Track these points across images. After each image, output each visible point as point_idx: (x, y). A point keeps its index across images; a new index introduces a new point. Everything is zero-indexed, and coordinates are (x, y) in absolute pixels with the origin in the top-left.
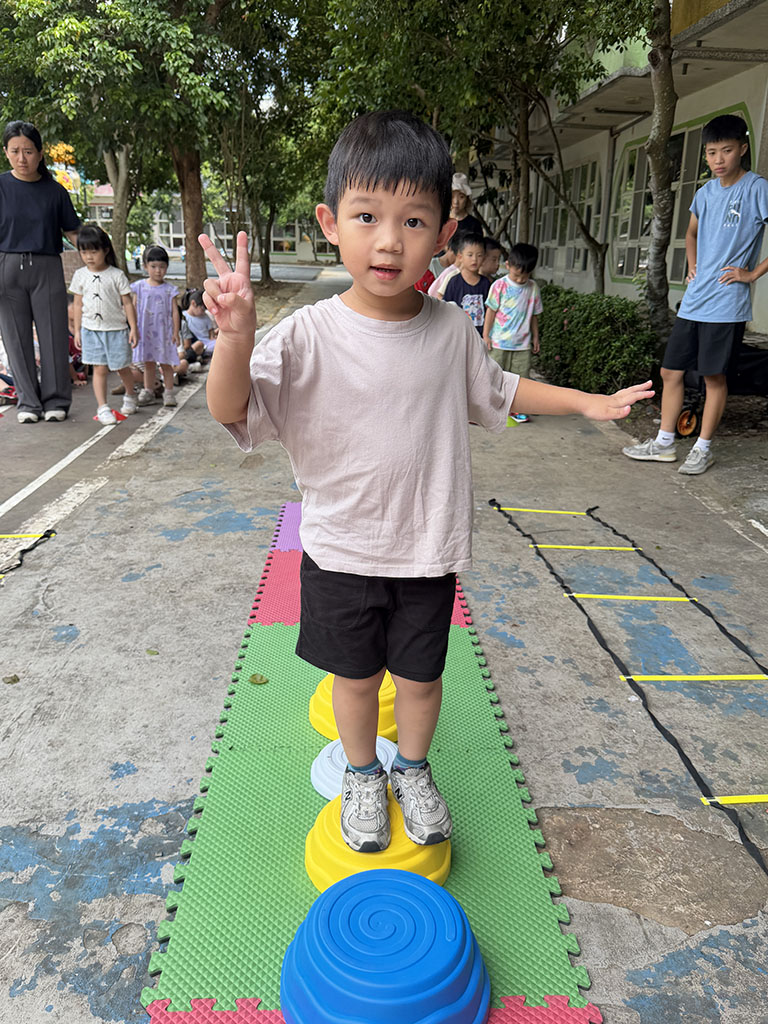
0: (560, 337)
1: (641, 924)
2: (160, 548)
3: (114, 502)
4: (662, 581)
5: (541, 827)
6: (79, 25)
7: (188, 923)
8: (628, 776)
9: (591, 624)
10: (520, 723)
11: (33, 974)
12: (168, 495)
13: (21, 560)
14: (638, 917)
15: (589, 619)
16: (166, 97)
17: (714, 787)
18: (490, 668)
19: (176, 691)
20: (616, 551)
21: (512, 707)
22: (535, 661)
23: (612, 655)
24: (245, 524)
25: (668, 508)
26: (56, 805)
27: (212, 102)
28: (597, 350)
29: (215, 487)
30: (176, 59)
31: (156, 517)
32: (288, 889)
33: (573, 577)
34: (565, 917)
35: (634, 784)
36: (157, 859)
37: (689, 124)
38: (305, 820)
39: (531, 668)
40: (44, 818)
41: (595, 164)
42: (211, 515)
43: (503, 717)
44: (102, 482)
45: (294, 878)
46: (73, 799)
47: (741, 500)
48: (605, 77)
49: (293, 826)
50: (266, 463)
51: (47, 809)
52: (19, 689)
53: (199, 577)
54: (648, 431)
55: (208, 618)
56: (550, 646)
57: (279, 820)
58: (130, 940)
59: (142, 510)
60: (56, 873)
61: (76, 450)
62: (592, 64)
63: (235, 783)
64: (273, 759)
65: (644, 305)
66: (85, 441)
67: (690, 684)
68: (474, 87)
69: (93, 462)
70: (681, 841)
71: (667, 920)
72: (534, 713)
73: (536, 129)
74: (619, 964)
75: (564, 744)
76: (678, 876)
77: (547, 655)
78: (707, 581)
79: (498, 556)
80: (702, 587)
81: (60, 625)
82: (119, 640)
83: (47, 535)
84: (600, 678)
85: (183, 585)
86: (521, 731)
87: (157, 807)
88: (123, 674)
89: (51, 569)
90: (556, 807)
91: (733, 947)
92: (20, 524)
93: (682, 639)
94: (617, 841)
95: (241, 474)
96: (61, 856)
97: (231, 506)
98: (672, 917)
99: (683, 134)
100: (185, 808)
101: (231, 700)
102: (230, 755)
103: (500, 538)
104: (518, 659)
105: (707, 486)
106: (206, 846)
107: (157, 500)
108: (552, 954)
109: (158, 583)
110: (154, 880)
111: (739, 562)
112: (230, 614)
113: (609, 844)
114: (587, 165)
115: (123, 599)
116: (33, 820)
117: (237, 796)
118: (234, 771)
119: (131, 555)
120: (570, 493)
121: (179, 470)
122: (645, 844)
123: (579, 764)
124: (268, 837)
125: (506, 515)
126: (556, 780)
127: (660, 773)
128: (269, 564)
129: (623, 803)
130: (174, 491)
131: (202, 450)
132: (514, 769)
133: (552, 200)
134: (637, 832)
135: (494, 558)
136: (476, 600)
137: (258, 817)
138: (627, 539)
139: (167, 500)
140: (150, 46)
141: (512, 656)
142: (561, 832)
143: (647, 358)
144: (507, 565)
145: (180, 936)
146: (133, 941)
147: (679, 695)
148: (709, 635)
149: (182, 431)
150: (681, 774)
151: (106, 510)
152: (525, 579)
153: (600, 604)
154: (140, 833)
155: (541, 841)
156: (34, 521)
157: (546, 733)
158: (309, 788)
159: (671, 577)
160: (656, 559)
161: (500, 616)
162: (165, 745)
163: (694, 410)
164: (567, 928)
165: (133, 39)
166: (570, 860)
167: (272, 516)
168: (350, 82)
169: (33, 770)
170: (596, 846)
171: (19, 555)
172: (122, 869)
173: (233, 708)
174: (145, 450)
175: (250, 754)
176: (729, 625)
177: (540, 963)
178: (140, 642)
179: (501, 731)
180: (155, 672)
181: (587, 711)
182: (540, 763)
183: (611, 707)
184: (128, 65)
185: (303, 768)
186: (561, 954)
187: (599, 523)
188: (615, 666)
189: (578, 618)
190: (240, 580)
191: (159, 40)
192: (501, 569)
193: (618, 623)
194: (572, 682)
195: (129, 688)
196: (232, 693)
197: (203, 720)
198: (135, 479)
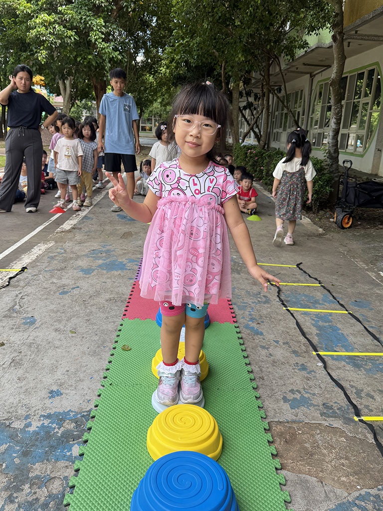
1: (323, 487)
2: (79, 279)
3: (57, 254)
4: (334, 302)
5: (271, 432)
6: (48, 17)
7: (85, 478)
8: (317, 406)
9: (298, 324)
10: (261, 375)
11: (3, 503)
12: (84, 251)
13: (9, 282)
14: (322, 483)
15: (297, 321)
16: (90, 54)
17: (362, 412)
18: (246, 346)
19: (84, 353)
20: (311, 286)
21: (257, 367)
22: (269, 343)
23: (309, 340)
24: (122, 267)
25: (337, 265)
26: (20, 412)
27: (113, 57)
29: (108, 247)
30: (96, 35)
31: (77, 262)
32: (138, 461)
33: (289, 299)
34: (283, 481)
35: (320, 410)
36: (71, 442)
37: (350, 72)
39: (267, 346)
40: (13, 418)
41: (302, 90)
42: (105, 262)
43: (252, 372)
44: (52, 244)
45: (141, 455)
46: (29, 408)
47: (375, 262)
48: (309, 48)
49: (141, 427)
50: (134, 236)
51: (15, 414)
52: (4, 349)
53: (98, 294)
54: (327, 225)
55: (102, 315)
56: (276, 335)
57: (134, 423)
58: (55, 486)
59: (71, 259)
60: (18, 448)
61: (39, 227)
62: (302, 41)
63: (112, 403)
64: (133, 391)
65: (326, 161)
66: (44, 223)
67: (350, 357)
68: (243, 51)
69: (47, 233)
70: (344, 442)
71: (337, 485)
72: (268, 370)
73: (273, 73)
74: (311, 508)
75: (284, 387)
76: (343, 461)
77: (275, 339)
78: (358, 303)
79: (250, 287)
80: (355, 306)
81: (27, 316)
82: (56, 325)
83: (23, 269)
84: (302, 353)
85: (90, 297)
86: (261, 380)
87: (72, 414)
88: (57, 343)
89: (23, 287)
90: (279, 421)
91: (373, 501)
92: (9, 264)
93: (345, 333)
94: (311, 441)
95: (121, 241)
96: (21, 439)
97: (115, 258)
98: (340, 483)
99: (347, 76)
100: (86, 415)
101: (112, 358)
104: (260, 341)
105: (357, 254)
106: (96, 436)
107: (79, 254)
108: (276, 502)
109: (77, 296)
110: (68, 454)
111: (374, 294)
112: (113, 313)
113: (306, 442)
114: (298, 92)
115: (59, 304)
116: (7, 419)
117: (113, 410)
118: (112, 396)
119: (64, 281)
120: (288, 255)
121: (90, 238)
122: (325, 443)
123: (291, 398)
124: (128, 432)
126: (279, 407)
127: (333, 404)
128: (133, 288)
129: (314, 420)
130: (87, 249)
131: (102, 229)
132: (257, 400)
133: (280, 108)
134: (321, 436)
135: (248, 288)
136: (239, 310)
138: (317, 280)
139: (83, 253)
140: (83, 29)
141: (257, 339)
142: (281, 435)
143: (327, 188)
144: (254, 292)
145: (81, 485)
146: (56, 487)
147: (343, 363)
148: (359, 332)
149: (93, 219)
150: (344, 405)
151: (53, 258)
152: (264, 299)
153: (303, 314)
154: (62, 428)
155: (271, 439)
156: (16, 263)
157: (274, 382)
158: (150, 407)
159: (338, 300)
160: (331, 291)
161: (251, 319)
162: (77, 381)
163: (351, 215)
164: (284, 487)
165: (75, 25)
166: (286, 450)
167: (136, 263)
168: (181, 48)
169: (9, 392)
170: (300, 443)
171: (8, 280)
172: (52, 447)
173: (112, 363)
174: (74, 228)
175: (121, 387)
176: (369, 327)
177: (270, 507)
178: (67, 326)
179: (251, 379)
180: (74, 343)
181: (296, 370)
182: (271, 397)
183: (308, 368)
184: (72, 37)
185: (148, 396)
186: (281, 502)
187: (302, 271)
188: (310, 347)
189: (291, 321)
190: (119, 296)
191: (88, 25)
192: (252, 294)
193: (312, 324)
194: (288, 354)
195: (60, 350)
196: (112, 355)
197: (97, 368)
198: (68, 243)
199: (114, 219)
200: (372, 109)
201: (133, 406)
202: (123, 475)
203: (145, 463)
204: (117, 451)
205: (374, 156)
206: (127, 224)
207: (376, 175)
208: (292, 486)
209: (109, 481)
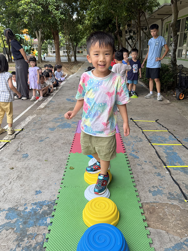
1: (169, 235)
2: (48, 133)
3: (38, 121)
4: (175, 139)
5: (143, 208)
7: (53, 234)
8: (166, 194)
9: (156, 152)
10: (138, 180)
11: (15, 247)
12: (51, 119)
13: (15, 137)
14: (168, 233)
15: (156, 150)
16: (49, 17)
18: (130, 164)
19: (52, 171)
20: (163, 132)
21: (136, 175)
22: (142, 162)
23: (162, 160)
24: (69, 126)
25: (177, 119)
26: (22, 202)
27: (61, 17)
29: (62, 116)
30: (52, 7)
31: (48, 124)
32: (78, 225)
33: (152, 139)
34: (149, 233)
35: (167, 196)
36: (46, 216)
37: (182, 17)
38: (83, 206)
39: (141, 164)
40: (19, 205)
42: (61, 124)
43: (133, 178)
44: (35, 116)
45: (80, 222)
46: (26, 200)
48: (160, 6)
49: (80, 208)
51: (20, 203)
52: (14, 171)
53: (58, 140)
54: (172, 98)
55: (60, 151)
56: (146, 158)
57: (76, 206)
59: (44, 123)
60: (21, 220)
61: (29, 107)
62: (156, 3)
63: (66, 196)
64: (75, 189)
65: (170, 66)
66: (31, 105)
67: (182, 168)
68: (126, 11)
69: (33, 110)
70: (179, 212)
71: (175, 234)
72: (141, 177)
73: (142, 20)
74: (163, 247)
75: (149, 185)
76: (178, 222)
77: (145, 160)
78: (187, 139)
79: (132, 133)
80: (185, 141)
81: (24, 154)
82: (38, 157)
83: (22, 129)
84: (159, 167)
85: (54, 142)
86: (138, 181)
87: (46, 202)
88: (39, 167)
89: (22, 139)
90: (147, 202)
92: (15, 127)
93: (180, 156)
94: (162, 212)
96: (23, 215)
97: (66, 121)
98: (177, 233)
99: (181, 20)
100: (53, 203)
103: (133, 128)
104: (137, 162)
105: (187, 113)
106: (58, 213)
107: (48, 120)
108: (145, 244)
109: (48, 142)
110: (45, 222)
112: (65, 150)
113: (160, 213)
115: (39, 146)
116: (16, 206)
118: (65, 193)
119: (41, 135)
120: (151, 116)
121: (53, 112)
122: (170, 213)
123: (153, 191)
124: (73, 211)
125: (135, 122)
126: (147, 195)
127: (174, 193)
128: (75, 137)
129: (164, 201)
130: (52, 117)
131: (59, 107)
132: (136, 192)
136: (127, 146)
137: (71, 205)
138: (166, 128)
139: (50, 120)
140: (45, 4)
142: (148, 209)
144: (135, 136)
145: (51, 238)
146: (39, 239)
147: (179, 171)
148: (187, 155)
149: (54, 102)
150: (179, 193)
151: (36, 123)
152: (139, 140)
153: (159, 146)
154: (42, 209)
155: (143, 212)
156: (18, 126)
157: (144, 182)
158: (84, 198)
159: (177, 138)
160: (173, 133)
161: (133, 150)
162: (48, 186)
163: (184, 93)
164: (149, 236)
166: (150, 217)
167: (76, 124)
168: (95, 11)
169: (17, 192)
170: (157, 213)
171: (15, 135)
172: (38, 219)
173: (65, 175)
174: (45, 107)
175: (70, 188)
177: (142, 246)
179: (133, 182)
180: (46, 166)
181: (155, 176)
182: (143, 190)
183: (161, 175)
184: (40, 9)
185: (83, 192)
186: (148, 244)
187: (159, 124)
188: (163, 163)
189: (153, 150)
190: (68, 141)
191: (47, 2)
192: (133, 137)
193: (164, 151)
194: (151, 168)
195: (40, 170)
196: (65, 172)
197: (58, 179)
198: (43, 115)
199: (65, 101)
201: (76, 197)
202: (71, 232)
203: (82, 226)
204: (68, 220)
206: (71, 103)
208: (153, 235)
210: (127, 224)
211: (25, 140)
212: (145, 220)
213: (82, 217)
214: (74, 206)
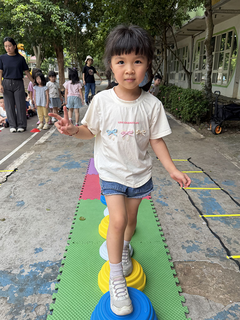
0: (178, 102)
1: (209, 302)
2: (51, 174)
3: (36, 159)
4: (212, 182)
5: (175, 268)
6: (24, 7)
7: (59, 304)
8: (203, 250)
9: (189, 198)
10: (167, 232)
13: (7, 179)
14: (208, 300)
15: (189, 196)
16: (52, 29)
17: (232, 253)
19: (56, 223)
20: (197, 173)
21: (165, 227)
22: (172, 211)
23: (197, 208)
24: (78, 165)
25: (213, 158)
26: (17, 263)
27: (67, 30)
28: (189, 107)
29: (68, 153)
30: (55, 17)
31: (49, 163)
32: (92, 291)
34: (184, 300)
35: (205, 253)
36: (49, 281)
37: (217, 34)
38: (98, 267)
39: (171, 213)
40: (13, 267)
41: (187, 47)
42: (67, 163)
43: (162, 230)
44: (32, 153)
45: (94, 288)
46: (22, 261)
47: (237, 155)
48: (190, 19)
49: (94, 270)
50: (85, 145)
51: (14, 264)
52: (5, 223)
53: (63, 184)
54: (206, 132)
55: (66, 198)
56: (176, 206)
57: (89, 267)
58: (41, 310)
59: (45, 162)
60: (17, 287)
61: (24, 142)
62: (186, 15)
63: (75, 255)
64: (87, 246)
65: (204, 92)
66: (27, 139)
67: (223, 218)
68: (149, 23)
69: (30, 146)
70: (221, 273)
71: (217, 301)
72: (172, 229)
73: (168, 36)
74: (202, 317)
75: (182, 239)
76: (220, 285)
77: (176, 208)
78: (227, 182)
79: (159, 175)
80: (225, 184)
81: (19, 201)
82: (37, 206)
83: (15, 170)
84: (193, 216)
85: (58, 186)
86: (168, 235)
87: (50, 263)
88: (39, 217)
89: (16, 182)
90: (180, 261)
92: (6, 167)
93: (219, 202)
94: (200, 273)
95: (76, 149)
96: (18, 281)
97: (73, 160)
98: (219, 299)
99: (215, 37)
100: (59, 263)
101: (73, 226)
102: (73, 245)
103: (159, 169)
104: (166, 210)
105: (225, 150)
106: (65, 277)
107: (50, 158)
108: (180, 313)
109: (50, 186)
110: (48, 289)
111: (237, 176)
112: (73, 196)
113: (197, 274)
114: (185, 47)
115: (39, 191)
116: (9, 268)
117: (75, 259)
119: (42, 177)
120: (182, 153)
121: (57, 148)
122: (209, 274)
123: (187, 246)
124: (85, 273)
126: (179, 252)
127: (213, 249)
128: (85, 179)
129: (202, 259)
130: (55, 155)
131: (64, 141)
132: (166, 248)
133: (174, 58)
134: (206, 270)
137: (82, 266)
138: (201, 169)
139: (53, 158)
140: (47, 13)
141: (164, 209)
142: (181, 270)
144: (162, 178)
145: (57, 309)
146: (41, 311)
147: (219, 222)
148: (228, 201)
149: (58, 135)
150: (220, 249)
151: (34, 162)
152: (168, 183)
153: (192, 191)
154: (44, 272)
155: (175, 273)
156: (11, 166)
157: (176, 236)
158: (99, 256)
159: (214, 181)
160: (210, 175)
161: (160, 196)
162: (52, 242)
163: (221, 125)
164: (184, 304)
165: (41, 11)
166: (185, 280)
167: (87, 163)
168: (110, 23)
169: (10, 251)
170: (193, 275)
171: (6, 177)
172: (38, 285)
173: (74, 228)
174: (46, 141)
175: (80, 244)
176: (234, 197)
177: (176, 317)
178: (44, 206)
179: (161, 235)
180: (49, 217)
181: (189, 228)
182: (174, 246)
183: (197, 226)
184: (40, 19)
185: (97, 249)
186: (183, 313)
187: (191, 163)
188: (198, 212)
189: (185, 196)
190: (76, 185)
191: (50, 11)
192: (160, 179)
193: (199, 197)
194: (184, 218)
195: (40, 222)
196: (74, 223)
197: (64, 233)
198: (43, 151)
200: (231, 57)
201: (88, 256)
202: (83, 301)
203: (97, 293)
204: (79, 285)
205: (234, 87)
207: (236, 99)
209: (74, 305)
210: (155, 288)
211: (19, 183)
212: (179, 284)
213: (97, 281)
214: (86, 267)
